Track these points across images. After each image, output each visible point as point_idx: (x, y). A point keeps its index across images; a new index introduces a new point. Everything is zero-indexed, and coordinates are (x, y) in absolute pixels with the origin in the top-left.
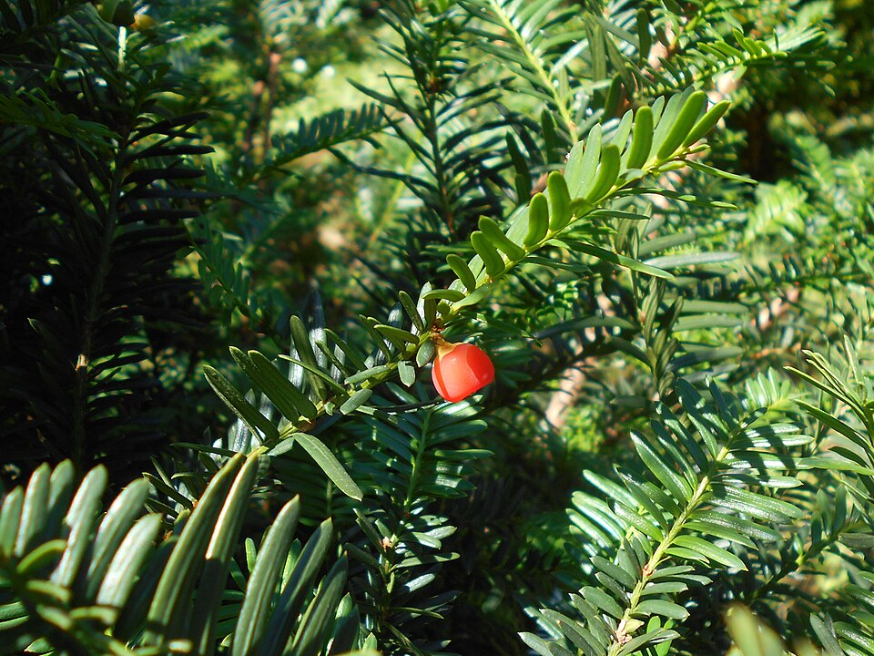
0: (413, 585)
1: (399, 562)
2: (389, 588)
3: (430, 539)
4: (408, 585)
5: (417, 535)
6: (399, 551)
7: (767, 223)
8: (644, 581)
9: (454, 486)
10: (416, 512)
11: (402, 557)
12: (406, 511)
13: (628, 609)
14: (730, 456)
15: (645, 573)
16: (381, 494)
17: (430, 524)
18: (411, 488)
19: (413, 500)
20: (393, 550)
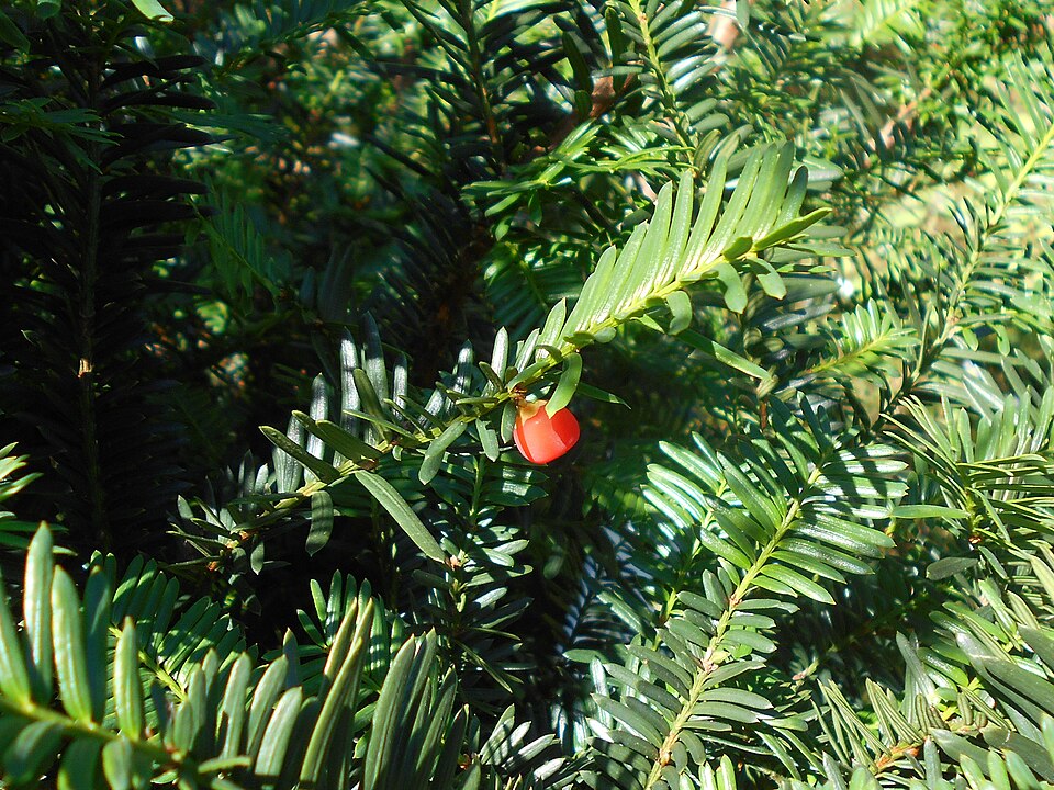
0: (485, 600)
1: (469, 581)
2: (460, 607)
3: (500, 556)
4: (478, 601)
5: (488, 551)
6: (468, 569)
7: (877, 27)
8: (731, 611)
9: (523, 494)
10: (484, 523)
11: (472, 574)
12: (473, 523)
13: (714, 638)
14: (823, 480)
15: (732, 603)
16: (445, 508)
17: (500, 539)
18: (476, 496)
19: (478, 510)
20: (463, 568)
